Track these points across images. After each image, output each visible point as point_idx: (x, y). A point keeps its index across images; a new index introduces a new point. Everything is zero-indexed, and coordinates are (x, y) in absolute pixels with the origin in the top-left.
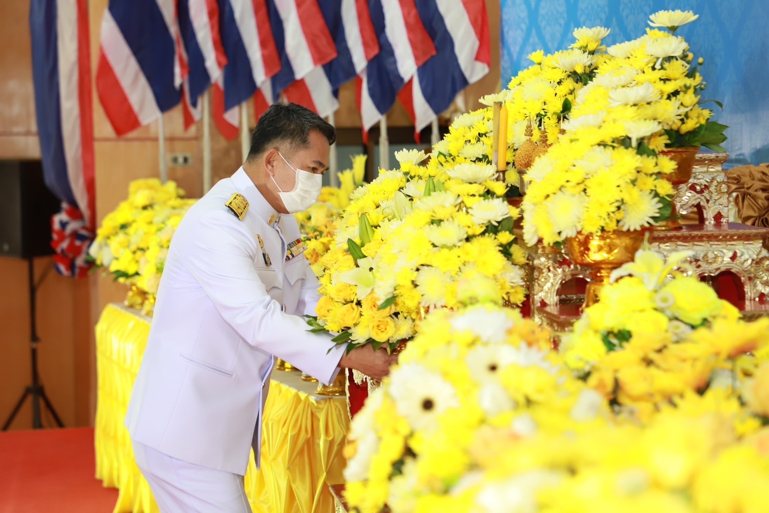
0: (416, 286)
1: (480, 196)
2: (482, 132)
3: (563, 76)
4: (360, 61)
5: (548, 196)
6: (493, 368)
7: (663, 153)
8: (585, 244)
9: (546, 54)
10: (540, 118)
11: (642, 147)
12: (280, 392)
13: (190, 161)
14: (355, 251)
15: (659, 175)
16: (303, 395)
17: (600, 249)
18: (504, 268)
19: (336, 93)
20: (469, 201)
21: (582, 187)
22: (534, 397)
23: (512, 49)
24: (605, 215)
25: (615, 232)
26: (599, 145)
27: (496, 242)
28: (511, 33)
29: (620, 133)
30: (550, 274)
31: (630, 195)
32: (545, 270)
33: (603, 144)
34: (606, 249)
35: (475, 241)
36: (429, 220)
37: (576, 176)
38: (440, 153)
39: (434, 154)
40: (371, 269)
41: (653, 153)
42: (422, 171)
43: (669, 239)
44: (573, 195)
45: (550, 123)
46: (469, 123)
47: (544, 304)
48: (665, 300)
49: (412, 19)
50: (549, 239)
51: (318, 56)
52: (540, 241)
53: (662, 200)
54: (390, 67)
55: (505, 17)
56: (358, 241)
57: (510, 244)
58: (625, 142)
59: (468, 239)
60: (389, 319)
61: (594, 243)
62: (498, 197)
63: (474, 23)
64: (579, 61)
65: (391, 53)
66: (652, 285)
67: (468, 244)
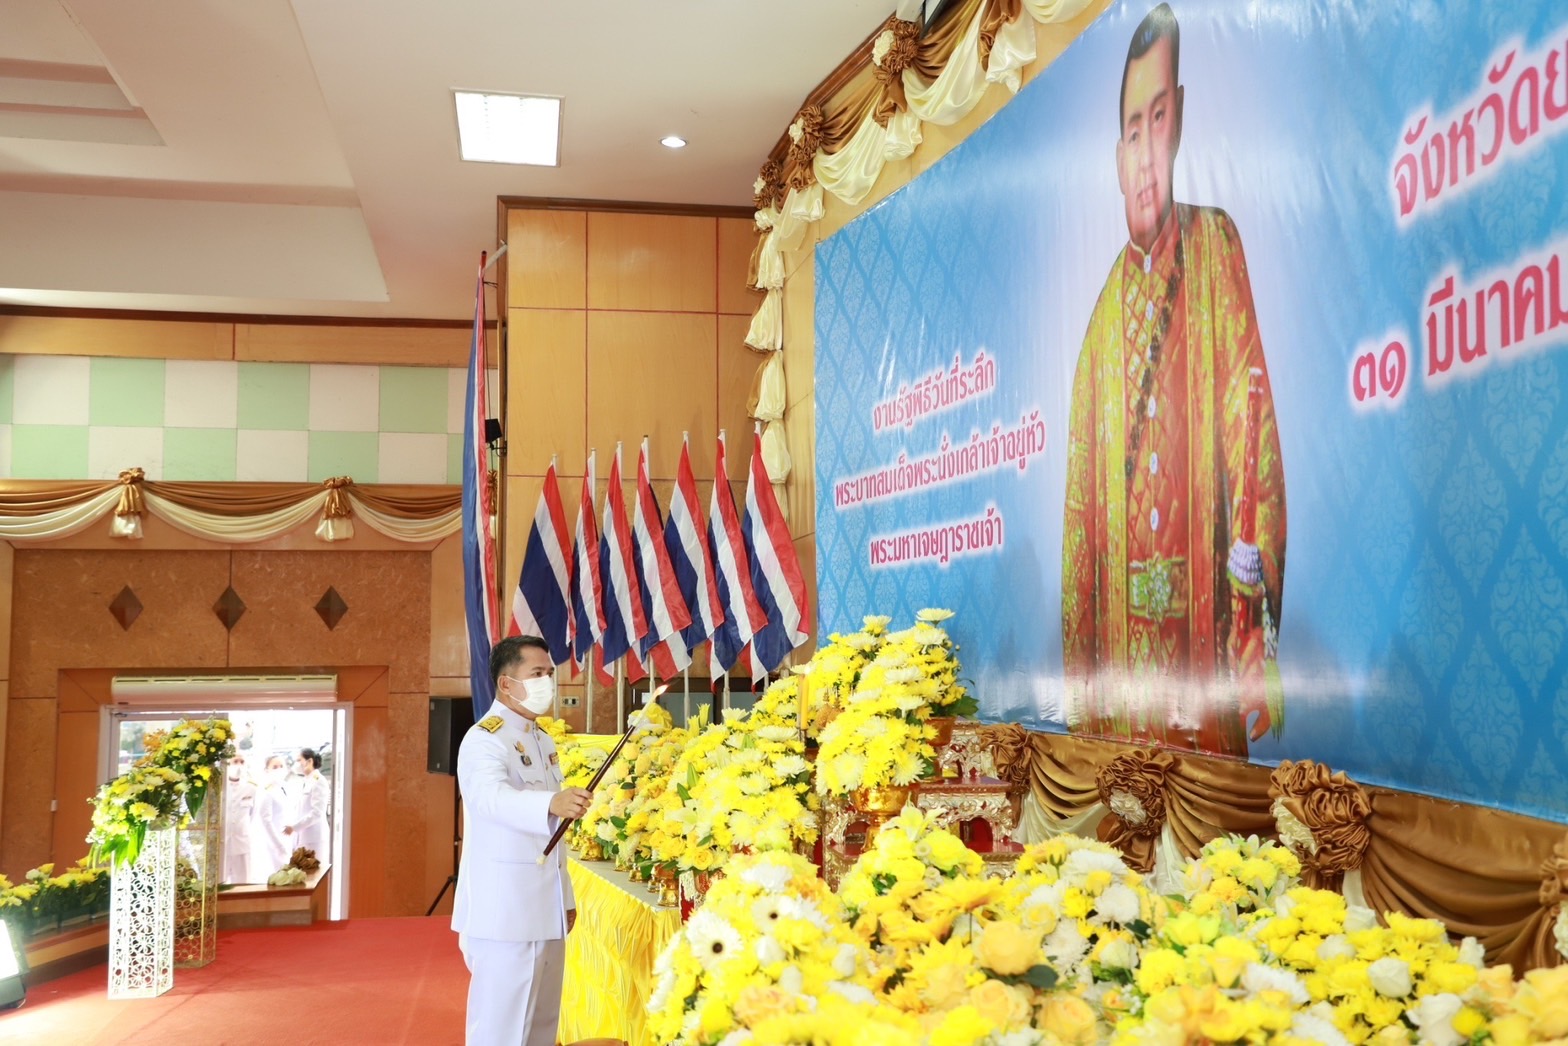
0: (728, 827)
1: (782, 753)
2: (792, 695)
3: (855, 653)
4: (710, 629)
5: (835, 756)
6: (774, 916)
7: (928, 722)
8: (865, 795)
9: (842, 635)
10: (837, 685)
11: (910, 718)
12: (629, 900)
13: (577, 702)
14: (683, 793)
15: (924, 740)
16: (646, 905)
17: (877, 799)
18: (800, 813)
19: (690, 653)
20: (773, 758)
21: (862, 749)
22: (801, 948)
23: (826, 622)
24: (880, 773)
25: (888, 786)
26: (876, 715)
27: (795, 792)
28: (825, 610)
29: (894, 706)
30: (839, 818)
31: (901, 756)
32: (835, 815)
33: (880, 715)
34: (881, 800)
35: (777, 790)
36: (740, 772)
37: (858, 740)
38: (759, 711)
39: (754, 711)
40: (695, 809)
41: (919, 723)
42: (742, 726)
43: (933, 791)
44: (855, 756)
45: (844, 690)
46: (781, 688)
47: (833, 843)
48: (923, 850)
49: (750, 598)
50: (836, 791)
51: (677, 624)
52: (829, 791)
53: (926, 761)
54: (733, 634)
55: (821, 598)
56: (686, 785)
57: (806, 793)
58: (897, 713)
59: (772, 789)
60: (708, 852)
61: (873, 795)
62: (797, 754)
63: (797, 602)
64: (868, 642)
65: (734, 623)
66: (913, 838)
67: (772, 793)
